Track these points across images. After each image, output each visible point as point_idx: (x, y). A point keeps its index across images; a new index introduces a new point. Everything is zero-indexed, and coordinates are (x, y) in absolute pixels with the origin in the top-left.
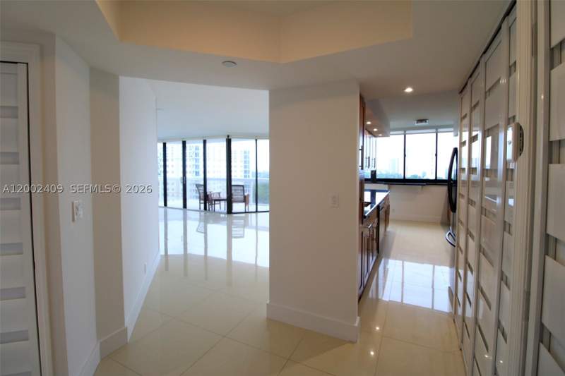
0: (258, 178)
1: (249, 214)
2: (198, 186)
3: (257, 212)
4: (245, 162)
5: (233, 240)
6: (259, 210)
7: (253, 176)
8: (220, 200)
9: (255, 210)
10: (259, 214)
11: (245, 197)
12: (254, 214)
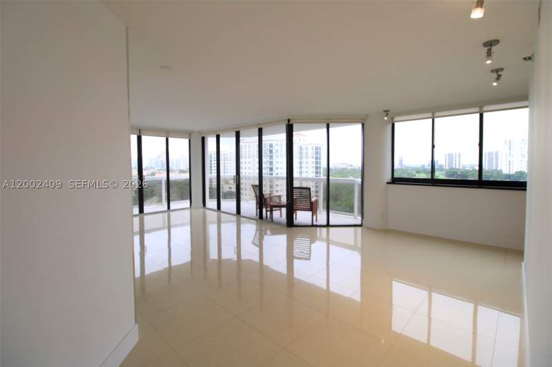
0: (331, 178)
1: (318, 229)
2: (254, 186)
3: (328, 225)
4: (317, 158)
5: (295, 261)
6: (331, 223)
7: (324, 175)
8: (280, 206)
9: (325, 223)
10: (331, 229)
11: (312, 203)
12: (324, 230)
